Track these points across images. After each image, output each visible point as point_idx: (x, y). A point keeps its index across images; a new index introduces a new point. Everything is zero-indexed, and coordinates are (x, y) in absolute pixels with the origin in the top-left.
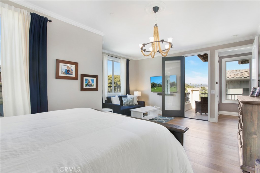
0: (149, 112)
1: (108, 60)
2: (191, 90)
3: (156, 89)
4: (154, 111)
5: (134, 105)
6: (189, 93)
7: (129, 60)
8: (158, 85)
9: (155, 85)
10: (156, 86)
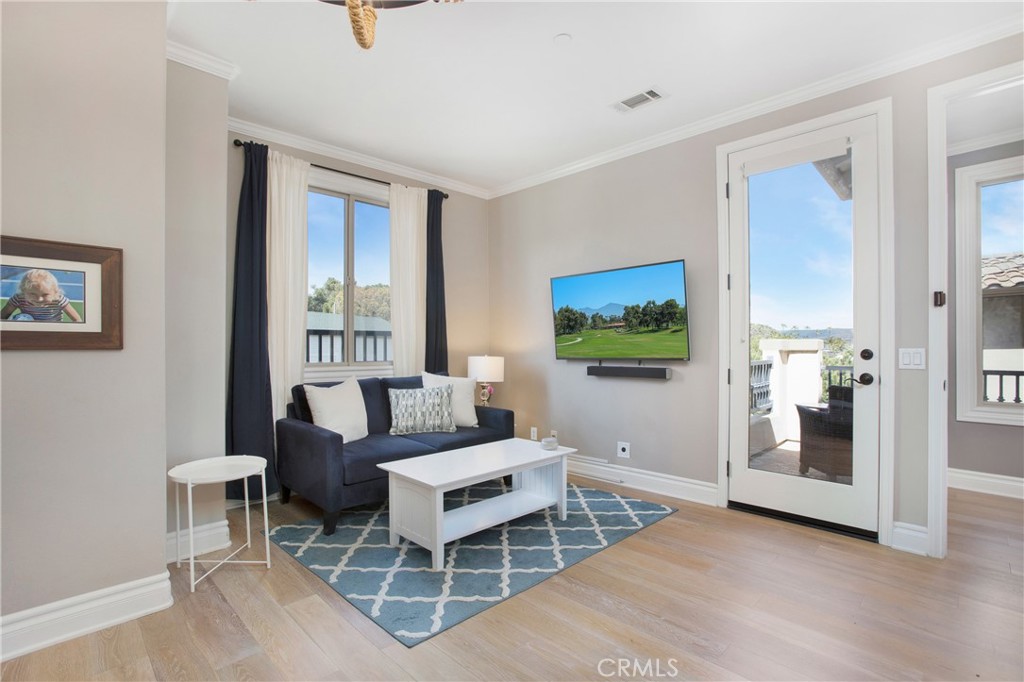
0: (520, 475)
1: (312, 188)
2: (781, 352)
3: (580, 339)
4: (545, 470)
5: (453, 429)
6: (770, 366)
7: (446, 196)
8: (590, 321)
9: (575, 320)
10: (582, 326)
